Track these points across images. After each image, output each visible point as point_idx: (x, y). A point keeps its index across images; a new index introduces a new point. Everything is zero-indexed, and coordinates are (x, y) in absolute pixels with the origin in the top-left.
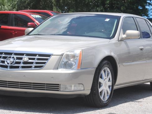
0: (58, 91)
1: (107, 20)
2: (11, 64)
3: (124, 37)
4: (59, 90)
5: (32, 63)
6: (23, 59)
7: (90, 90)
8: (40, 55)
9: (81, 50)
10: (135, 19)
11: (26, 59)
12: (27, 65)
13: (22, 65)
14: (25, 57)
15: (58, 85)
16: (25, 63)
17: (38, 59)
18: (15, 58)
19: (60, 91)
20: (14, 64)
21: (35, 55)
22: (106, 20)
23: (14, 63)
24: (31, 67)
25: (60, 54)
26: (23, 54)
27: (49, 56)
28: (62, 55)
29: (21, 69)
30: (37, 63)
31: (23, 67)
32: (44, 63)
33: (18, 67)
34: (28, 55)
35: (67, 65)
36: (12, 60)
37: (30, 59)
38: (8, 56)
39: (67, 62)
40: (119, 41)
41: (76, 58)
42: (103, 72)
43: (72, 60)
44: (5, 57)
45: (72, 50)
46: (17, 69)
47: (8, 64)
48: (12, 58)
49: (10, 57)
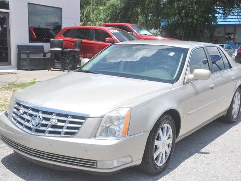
0: (95, 168)
1: (172, 54)
2: (36, 125)
3: (191, 78)
4: (96, 166)
5: (61, 127)
6: (51, 120)
8: (74, 117)
9: (129, 109)
10: (206, 49)
11: (54, 121)
12: (56, 130)
13: (50, 129)
14: (53, 117)
15: (95, 160)
16: (53, 126)
17: (71, 122)
18: (41, 117)
19: (97, 168)
20: (40, 127)
21: (66, 116)
22: (170, 55)
23: (40, 125)
24: (59, 133)
25: (99, 115)
26: (51, 113)
27: (84, 118)
28: (102, 117)
29: (47, 134)
30: (68, 128)
31: (50, 132)
32: (77, 128)
33: (44, 131)
34: (58, 115)
35: (108, 132)
36: (37, 120)
37: (59, 121)
38: (35, 113)
39: (108, 127)
40: (184, 83)
41: (121, 121)
42: (160, 131)
43: (116, 123)
44: (31, 115)
45: (117, 109)
46: (43, 134)
47: (33, 125)
48: (38, 118)
49: (36, 116)
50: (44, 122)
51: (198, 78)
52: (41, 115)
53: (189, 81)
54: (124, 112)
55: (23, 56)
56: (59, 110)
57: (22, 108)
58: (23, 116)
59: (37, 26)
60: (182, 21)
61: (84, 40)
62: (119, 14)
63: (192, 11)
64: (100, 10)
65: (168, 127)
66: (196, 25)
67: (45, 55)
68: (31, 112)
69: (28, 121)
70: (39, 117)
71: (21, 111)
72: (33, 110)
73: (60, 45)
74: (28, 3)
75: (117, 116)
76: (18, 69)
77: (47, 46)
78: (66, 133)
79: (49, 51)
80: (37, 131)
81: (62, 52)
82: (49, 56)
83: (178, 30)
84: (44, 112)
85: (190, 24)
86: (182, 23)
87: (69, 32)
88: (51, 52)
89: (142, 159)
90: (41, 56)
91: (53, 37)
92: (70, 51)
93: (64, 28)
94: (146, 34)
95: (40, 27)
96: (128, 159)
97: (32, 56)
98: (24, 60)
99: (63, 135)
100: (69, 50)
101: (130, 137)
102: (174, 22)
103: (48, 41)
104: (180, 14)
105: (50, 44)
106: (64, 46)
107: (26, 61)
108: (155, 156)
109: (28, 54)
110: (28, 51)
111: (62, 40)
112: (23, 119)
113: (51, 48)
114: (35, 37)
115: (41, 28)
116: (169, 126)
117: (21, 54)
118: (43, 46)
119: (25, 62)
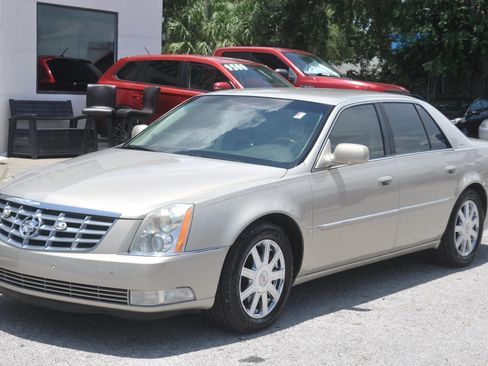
0: (126, 303)
1: (300, 115)
2: (31, 233)
3: (329, 160)
4: (128, 301)
5: (73, 235)
6: (56, 224)
7: (213, 300)
8: (95, 218)
9: (191, 206)
11: (60, 224)
12: (63, 241)
13: (53, 239)
14: (60, 219)
15: (126, 290)
16: (59, 234)
17: (89, 227)
18: (40, 220)
19: (131, 305)
20: (37, 236)
21: (82, 216)
22: (296, 117)
23: (36, 232)
24: (69, 245)
25: (137, 214)
26: (56, 213)
27: (111, 219)
28: (141, 219)
29: (48, 248)
30: (84, 236)
31: (54, 244)
32: (99, 237)
33: (42, 243)
34: (68, 215)
35: (152, 244)
36: (32, 225)
37: (70, 225)
38: (28, 214)
39: (153, 235)
40: (313, 169)
41: (174, 226)
42: (254, 252)
43: (166, 229)
44: (22, 217)
45: (169, 206)
46: (42, 248)
47: (25, 233)
48: (33, 220)
49: (31, 218)
50: (44, 227)
51: (343, 159)
52: (39, 215)
53: (326, 167)
54: (179, 211)
55: (22, 125)
56: (70, 207)
57: (8, 207)
58: (9, 220)
59: (58, 55)
60: (440, 39)
61: (165, 89)
62: (277, 20)
63: (466, 12)
64: (228, 12)
65: (272, 247)
66: (479, 49)
67: (74, 122)
68: (21, 212)
69: (17, 227)
70: (37, 220)
71: (6, 211)
72: (27, 208)
73: (109, 98)
74: (38, 3)
75: (168, 217)
76: (9, 156)
77: (78, 102)
78: (80, 245)
79: (84, 112)
80: (32, 242)
81: (113, 115)
82: (82, 125)
83: (430, 63)
84: (45, 212)
85: (462, 47)
86: (441, 45)
87: (132, 68)
88: (89, 116)
89: (216, 297)
90: (65, 125)
91: (94, 81)
92: (131, 114)
93: (122, 60)
94: (320, 75)
95: (66, 56)
96: (187, 294)
97: (41, 126)
98: (24, 133)
99: (74, 249)
100: (129, 111)
101: (189, 254)
102: (418, 40)
103: (80, 89)
104: (435, 20)
105: (85, 96)
106: (118, 103)
107: (28, 135)
108: (243, 296)
109: (33, 121)
110: (33, 112)
111: (114, 86)
112: (9, 224)
113: (88, 106)
114: (53, 80)
115: (67, 60)
116: (276, 245)
117: (16, 119)
118: (69, 102)
119: (25, 138)
